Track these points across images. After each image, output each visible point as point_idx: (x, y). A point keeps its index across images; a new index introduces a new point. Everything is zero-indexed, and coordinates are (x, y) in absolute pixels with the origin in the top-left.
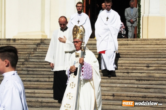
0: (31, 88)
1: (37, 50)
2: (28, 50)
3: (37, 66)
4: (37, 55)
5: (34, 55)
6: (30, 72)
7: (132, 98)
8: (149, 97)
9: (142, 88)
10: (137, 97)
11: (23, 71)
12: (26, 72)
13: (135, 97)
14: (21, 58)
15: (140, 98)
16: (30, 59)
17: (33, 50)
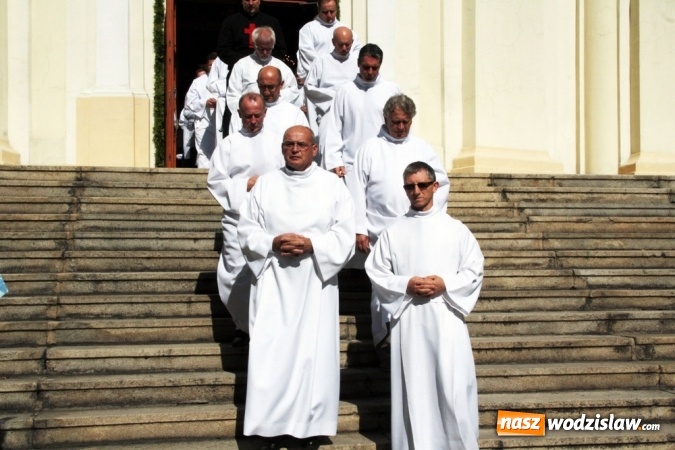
0: (140, 339)
1: (84, 208)
2: (48, 208)
3: (117, 263)
4: (92, 223)
5: (81, 224)
6: (105, 287)
7: (483, 352)
8: (529, 349)
9: (496, 323)
10: (498, 349)
11: (76, 284)
12: (88, 287)
13: (493, 349)
14: (44, 237)
15: (507, 353)
16: (78, 241)
17: (66, 207)
